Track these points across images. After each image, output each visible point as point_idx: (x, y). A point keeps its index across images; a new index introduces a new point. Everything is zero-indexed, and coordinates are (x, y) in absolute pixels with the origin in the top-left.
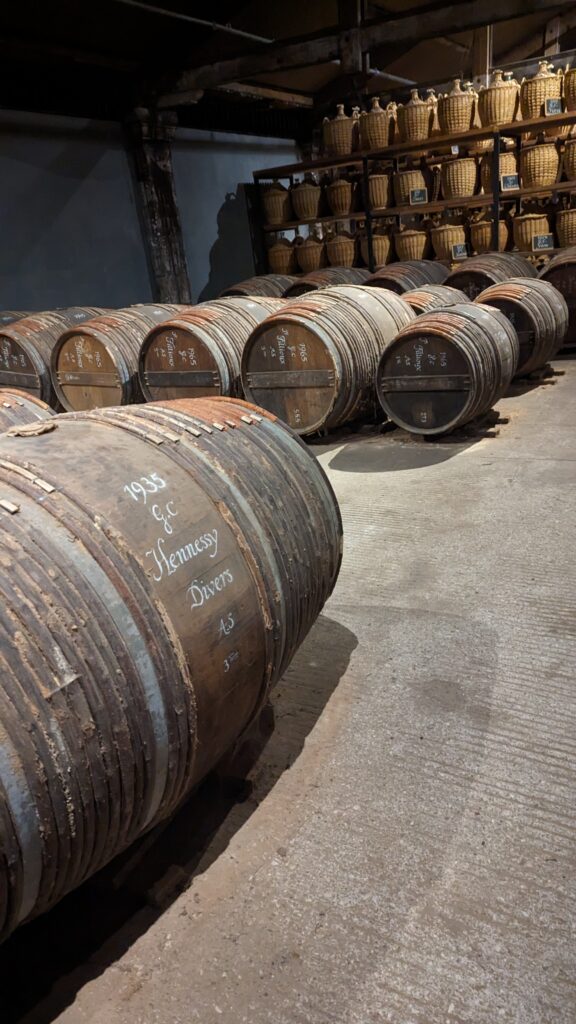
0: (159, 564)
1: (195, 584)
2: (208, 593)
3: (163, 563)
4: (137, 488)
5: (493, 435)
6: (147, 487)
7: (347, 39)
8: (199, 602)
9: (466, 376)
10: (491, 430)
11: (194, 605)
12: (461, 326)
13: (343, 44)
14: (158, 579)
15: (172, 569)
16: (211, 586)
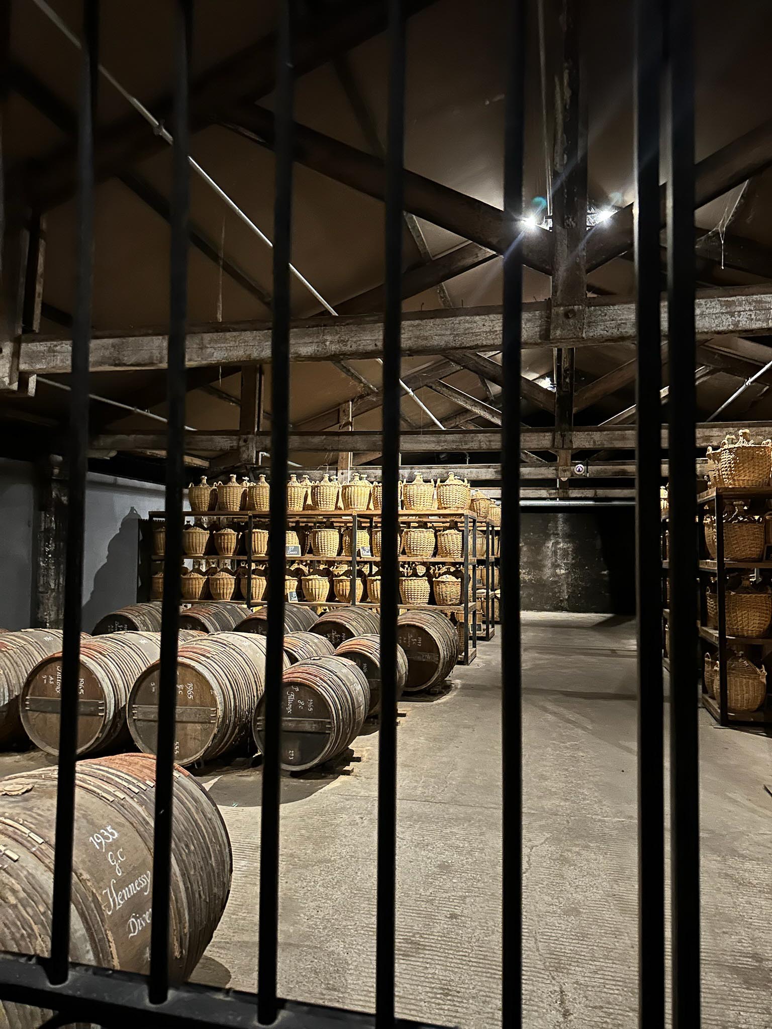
0: (111, 900)
1: (133, 917)
2: (141, 924)
3: (114, 900)
4: (98, 838)
5: (348, 773)
6: (107, 838)
7: (245, 441)
8: (134, 932)
9: (329, 720)
10: (347, 768)
11: (132, 935)
12: (325, 679)
13: (242, 443)
14: (110, 913)
15: (119, 904)
16: (144, 919)
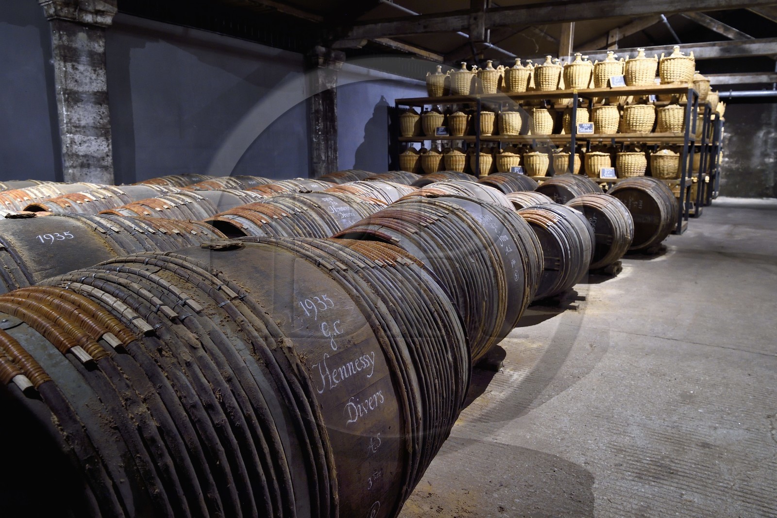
0: (323, 377)
1: (352, 401)
2: (363, 411)
3: (327, 378)
4: (310, 305)
5: (574, 308)
6: (319, 306)
7: (475, 19)
8: (353, 419)
9: (557, 258)
10: (572, 304)
11: (350, 421)
12: (555, 220)
13: (472, 21)
14: (321, 392)
15: (333, 383)
16: (366, 405)
